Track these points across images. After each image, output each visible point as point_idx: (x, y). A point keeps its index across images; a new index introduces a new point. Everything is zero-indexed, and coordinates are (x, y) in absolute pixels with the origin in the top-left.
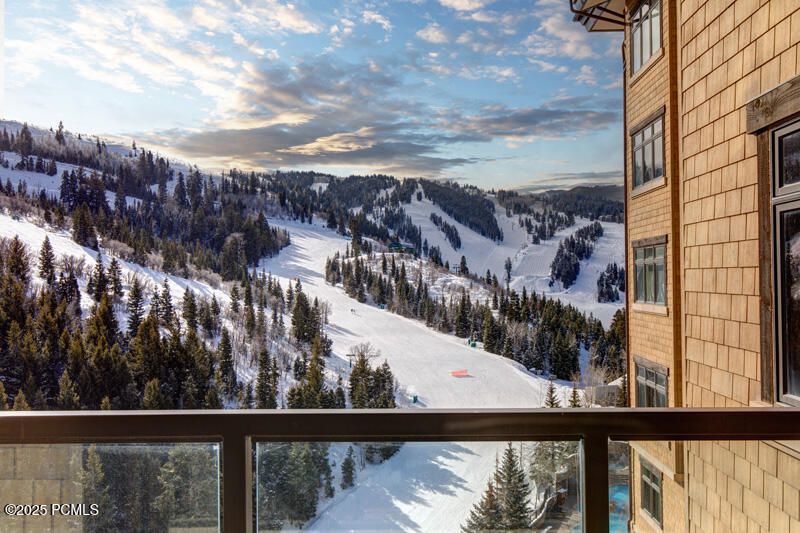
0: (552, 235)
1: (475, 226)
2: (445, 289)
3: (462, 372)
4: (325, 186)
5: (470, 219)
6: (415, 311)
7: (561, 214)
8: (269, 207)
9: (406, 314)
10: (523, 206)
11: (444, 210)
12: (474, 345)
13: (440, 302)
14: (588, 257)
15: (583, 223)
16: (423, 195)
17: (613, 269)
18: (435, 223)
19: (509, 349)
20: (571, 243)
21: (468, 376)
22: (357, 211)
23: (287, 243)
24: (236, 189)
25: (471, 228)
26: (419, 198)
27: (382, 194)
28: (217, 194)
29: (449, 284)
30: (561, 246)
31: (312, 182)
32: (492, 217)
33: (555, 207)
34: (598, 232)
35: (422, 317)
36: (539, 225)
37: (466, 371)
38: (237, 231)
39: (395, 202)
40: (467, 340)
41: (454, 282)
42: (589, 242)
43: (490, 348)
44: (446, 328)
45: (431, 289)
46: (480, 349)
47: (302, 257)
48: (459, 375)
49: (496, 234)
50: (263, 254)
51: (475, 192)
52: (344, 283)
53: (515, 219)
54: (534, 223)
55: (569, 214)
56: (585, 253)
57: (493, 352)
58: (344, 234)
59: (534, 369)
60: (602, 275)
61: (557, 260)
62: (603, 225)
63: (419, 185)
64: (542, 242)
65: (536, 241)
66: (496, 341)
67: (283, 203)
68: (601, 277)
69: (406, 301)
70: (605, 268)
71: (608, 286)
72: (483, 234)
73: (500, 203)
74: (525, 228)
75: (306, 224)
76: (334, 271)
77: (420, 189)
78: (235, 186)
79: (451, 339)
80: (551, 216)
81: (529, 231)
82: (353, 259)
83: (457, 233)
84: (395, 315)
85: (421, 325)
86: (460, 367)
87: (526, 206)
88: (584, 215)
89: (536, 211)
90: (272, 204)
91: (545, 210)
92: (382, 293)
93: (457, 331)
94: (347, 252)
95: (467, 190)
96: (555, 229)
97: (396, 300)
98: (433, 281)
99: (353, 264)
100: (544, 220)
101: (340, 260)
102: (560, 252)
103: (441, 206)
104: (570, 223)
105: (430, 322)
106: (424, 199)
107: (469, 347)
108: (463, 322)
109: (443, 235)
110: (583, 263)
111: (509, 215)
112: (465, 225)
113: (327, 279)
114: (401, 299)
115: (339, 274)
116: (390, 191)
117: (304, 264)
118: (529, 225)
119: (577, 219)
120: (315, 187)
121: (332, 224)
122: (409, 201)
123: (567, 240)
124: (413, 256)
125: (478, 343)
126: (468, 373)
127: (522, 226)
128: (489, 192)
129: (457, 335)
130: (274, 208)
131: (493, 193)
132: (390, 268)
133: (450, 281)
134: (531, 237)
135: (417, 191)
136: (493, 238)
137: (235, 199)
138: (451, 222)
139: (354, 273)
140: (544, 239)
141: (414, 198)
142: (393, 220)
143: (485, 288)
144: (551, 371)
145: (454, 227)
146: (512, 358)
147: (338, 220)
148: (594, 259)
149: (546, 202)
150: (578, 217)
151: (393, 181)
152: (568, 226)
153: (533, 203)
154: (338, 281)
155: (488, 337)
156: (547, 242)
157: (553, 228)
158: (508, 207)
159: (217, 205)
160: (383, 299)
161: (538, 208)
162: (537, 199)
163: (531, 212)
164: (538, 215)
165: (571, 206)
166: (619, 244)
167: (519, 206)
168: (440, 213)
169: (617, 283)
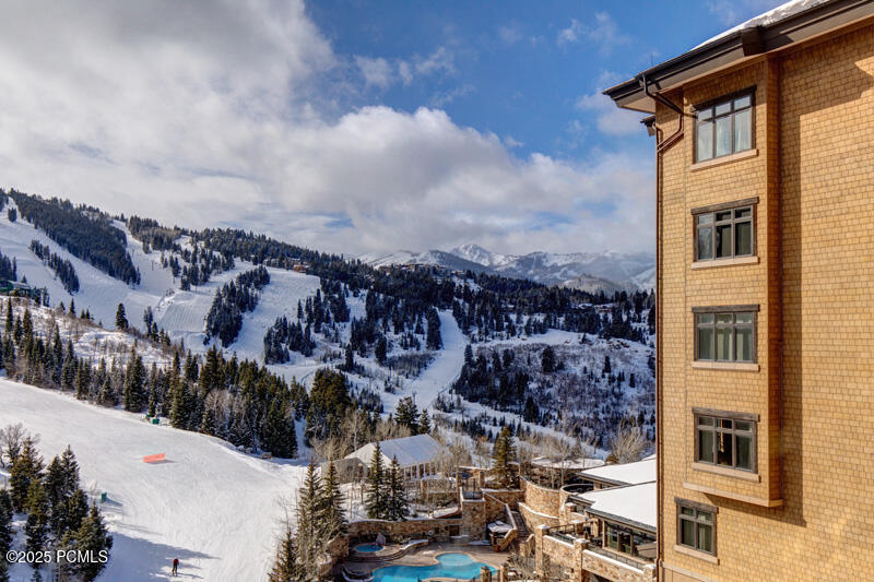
0: (206, 280)
1: (99, 263)
2: (101, 348)
3: (158, 457)
5: (93, 253)
6: (56, 378)
7: (216, 254)
9: (39, 383)
10: (165, 240)
11: (53, 236)
12: (156, 422)
14: (252, 308)
15: (244, 266)
16: (18, 214)
17: (282, 324)
18: (39, 255)
19: (209, 424)
20: (230, 291)
21: (166, 461)
25: (93, 264)
26: (12, 215)
29: (102, 340)
30: (219, 294)
32: (123, 252)
33: (208, 245)
34: (263, 280)
35: (69, 387)
36: (189, 266)
37: (163, 455)
40: (143, 416)
41: (110, 338)
42: (252, 291)
43: (182, 422)
44: (110, 400)
45: (77, 349)
46: (165, 428)
48: (154, 460)
49: (131, 276)
51: (97, 217)
53: (157, 256)
54: (182, 263)
55: (227, 254)
56: (249, 304)
57: (185, 429)
59: (242, 447)
60: (270, 331)
61: (213, 311)
62: (269, 270)
63: (11, 199)
64: (193, 288)
65: (185, 286)
66: (189, 416)
68: (269, 334)
69: (41, 366)
70: (272, 323)
71: (277, 345)
72: (112, 274)
73: (134, 234)
74: (170, 269)
77: (12, 204)
79: (119, 415)
80: (203, 256)
81: (176, 274)
83: (72, 271)
84: (20, 384)
85: (70, 398)
86: (152, 452)
87: (170, 241)
88: (245, 257)
89: (184, 247)
91: (196, 248)
93: (128, 403)
95: (85, 213)
96: (210, 273)
97: (23, 364)
98: (77, 337)
100: (195, 260)
102: (218, 302)
103: (47, 231)
104: (228, 266)
105: (83, 393)
106: (19, 219)
107: (149, 424)
108: (136, 393)
109: (52, 272)
110: (246, 316)
111: (146, 250)
112: (85, 259)
114: (32, 362)
118: (174, 265)
119: (237, 261)
123: (226, 287)
124: (33, 302)
125: (161, 419)
126: (166, 458)
127: (166, 266)
128: (117, 218)
129: (128, 409)
131: (123, 220)
133: (101, 336)
134: (179, 280)
135: (7, 208)
136: (126, 279)
138: (64, 255)
140: (196, 284)
143: (154, 346)
144: (262, 448)
145: (68, 262)
146: (213, 435)
148: (260, 311)
149: (196, 237)
150: (239, 259)
152: (226, 268)
153: (179, 237)
155: (179, 410)
156: (199, 289)
157: (207, 271)
158: (144, 239)
161: (185, 244)
162: (184, 232)
163: (176, 248)
164: (186, 253)
165: (229, 245)
166: (288, 293)
167: (161, 240)
168: (45, 241)
169: (289, 339)
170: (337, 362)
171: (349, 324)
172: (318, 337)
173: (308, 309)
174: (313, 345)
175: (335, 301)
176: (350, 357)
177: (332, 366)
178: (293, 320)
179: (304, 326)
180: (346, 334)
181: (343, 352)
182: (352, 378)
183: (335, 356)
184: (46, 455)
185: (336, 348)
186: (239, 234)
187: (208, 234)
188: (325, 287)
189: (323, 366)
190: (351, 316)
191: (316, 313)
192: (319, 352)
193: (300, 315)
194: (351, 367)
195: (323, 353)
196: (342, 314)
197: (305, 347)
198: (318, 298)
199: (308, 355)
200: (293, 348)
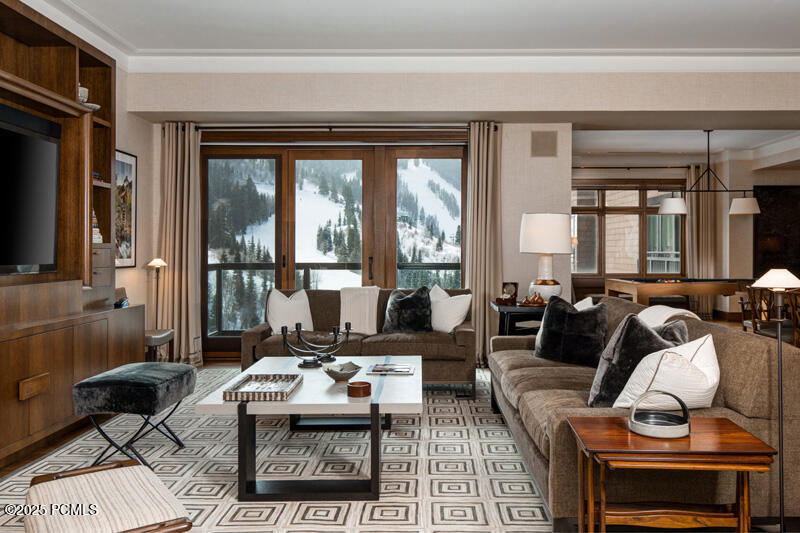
8: (258, 172)
11: (443, 176)
18: (433, 190)
38: (224, 196)
41: (449, 252)
50: (250, 221)
58: (337, 201)
82: (346, 227)
90: (261, 170)
94: (340, 220)
99: (346, 233)
101: (332, 229)
106: (421, 165)
115: (330, 242)
121: (324, 191)
124: (408, 225)
130: (263, 173)
139: (346, 242)
147: (330, 185)
154: (330, 249)
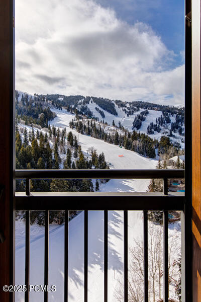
0: (133, 114)
1: (109, 111)
2: (109, 130)
4: (62, 99)
5: (108, 109)
6: (100, 137)
7: (135, 107)
9: (97, 138)
13: (108, 134)
14: (144, 120)
15: (142, 110)
17: (152, 124)
19: (133, 149)
20: (139, 116)
22: (73, 106)
23: (56, 116)
24: (39, 100)
26: (92, 102)
27: (80, 101)
28: (33, 101)
30: (136, 117)
31: (58, 97)
32: (114, 108)
33: (133, 105)
34: (147, 113)
35: (103, 139)
36: (129, 111)
39: (84, 104)
40: (118, 146)
42: (144, 116)
43: (127, 148)
44: (111, 142)
45: (104, 130)
46: (123, 149)
47: (61, 120)
48: (120, 156)
49: (115, 113)
51: (108, 101)
52: (76, 128)
53: (121, 109)
54: (127, 110)
55: (138, 107)
56: (143, 119)
60: (149, 126)
61: (134, 121)
62: (149, 111)
63: (91, 98)
65: (128, 116)
66: (129, 146)
67: (53, 104)
70: (149, 124)
71: (151, 130)
72: (111, 113)
73: (116, 104)
75: (60, 110)
76: (72, 125)
77: (92, 100)
78: (38, 99)
79: (113, 145)
80: (132, 108)
83: (104, 113)
84: (94, 138)
85: (103, 141)
86: (120, 154)
87: (124, 105)
88: (142, 108)
91: (130, 106)
92: (89, 131)
95: (106, 100)
97: (94, 134)
98: (104, 128)
100: (130, 109)
102: (135, 119)
103: (98, 105)
104: (138, 110)
105: (106, 140)
107: (120, 148)
108: (117, 141)
109: (99, 114)
110: (143, 122)
111: (119, 108)
112: (106, 110)
113: (70, 127)
114: (96, 133)
116: (83, 100)
117: (62, 123)
118: (125, 111)
119: (140, 109)
120: (60, 99)
122: (89, 104)
123: (137, 115)
125: (122, 147)
127: (123, 111)
128: (113, 101)
129: (115, 144)
132: (90, 124)
134: (126, 114)
136: (115, 115)
137: (39, 103)
138: (102, 110)
141: (90, 102)
142: (84, 109)
146: (134, 151)
148: (146, 121)
149: (130, 103)
151: (83, 97)
152: (137, 111)
155: (126, 145)
156: (131, 116)
157: (133, 112)
158: (118, 105)
159: (34, 105)
160: (89, 133)
161: (128, 105)
162: (127, 103)
163: (126, 107)
164: (128, 108)
165: (138, 105)
166: (154, 116)
167: (122, 105)
168: (98, 107)
169: (153, 128)
170: (167, 134)
171: (170, 124)
172: (161, 128)
173: (159, 120)
174: (160, 130)
175: (166, 118)
176: (171, 133)
177: (166, 135)
178: (155, 123)
179: (158, 125)
180: (170, 126)
181: (169, 131)
182: (171, 138)
183: (167, 132)
184: (98, 154)
185: (167, 130)
186: (141, 102)
187: (133, 102)
188: (164, 114)
189: (163, 135)
190: (171, 121)
191: (161, 121)
192: (162, 131)
193: (157, 122)
194: (171, 135)
195: (163, 132)
196: (169, 121)
197: (158, 130)
198: (162, 117)
199: (159, 132)
200: (155, 130)
